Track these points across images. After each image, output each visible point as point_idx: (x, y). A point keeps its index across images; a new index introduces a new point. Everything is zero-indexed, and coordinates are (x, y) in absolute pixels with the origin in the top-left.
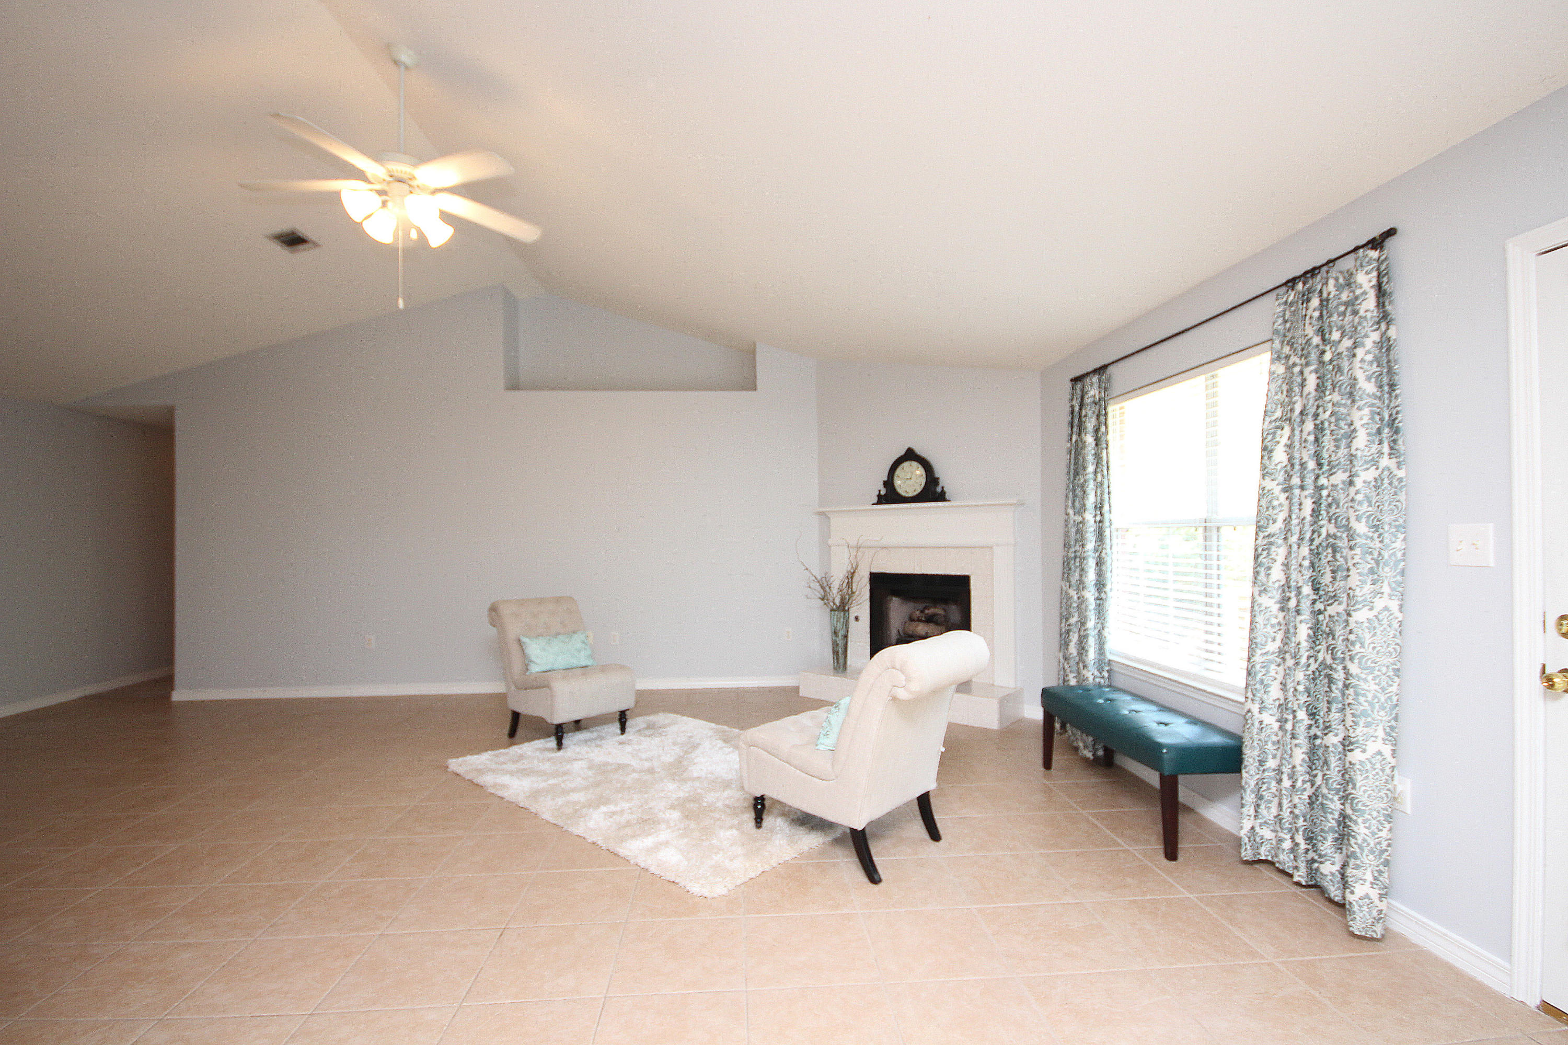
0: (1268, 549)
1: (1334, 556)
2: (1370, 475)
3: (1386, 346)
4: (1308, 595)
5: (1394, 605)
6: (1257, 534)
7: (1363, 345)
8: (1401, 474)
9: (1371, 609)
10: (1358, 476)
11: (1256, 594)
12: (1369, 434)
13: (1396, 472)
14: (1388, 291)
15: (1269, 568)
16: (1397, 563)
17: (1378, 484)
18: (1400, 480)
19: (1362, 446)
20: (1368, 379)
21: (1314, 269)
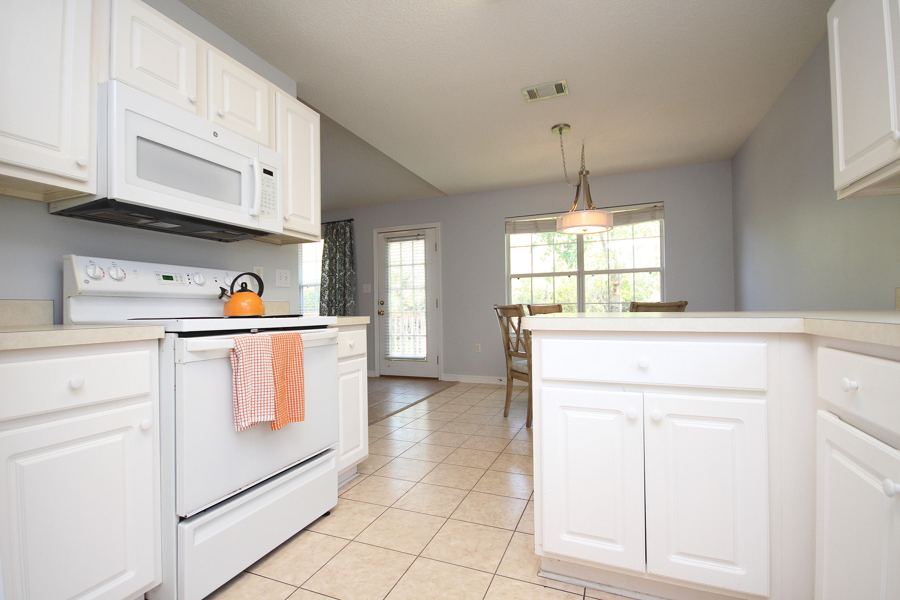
0: (324, 291)
1: (341, 292)
2: (349, 273)
3: (351, 244)
4: (334, 302)
5: (354, 302)
6: (321, 287)
7: (348, 244)
8: (354, 273)
9: (350, 303)
10: (347, 273)
11: (321, 303)
12: (349, 264)
13: (353, 273)
14: (352, 232)
15: (325, 296)
16: (354, 293)
17: (350, 275)
18: (354, 275)
19: (348, 266)
20: (349, 252)
21: (335, 222)
